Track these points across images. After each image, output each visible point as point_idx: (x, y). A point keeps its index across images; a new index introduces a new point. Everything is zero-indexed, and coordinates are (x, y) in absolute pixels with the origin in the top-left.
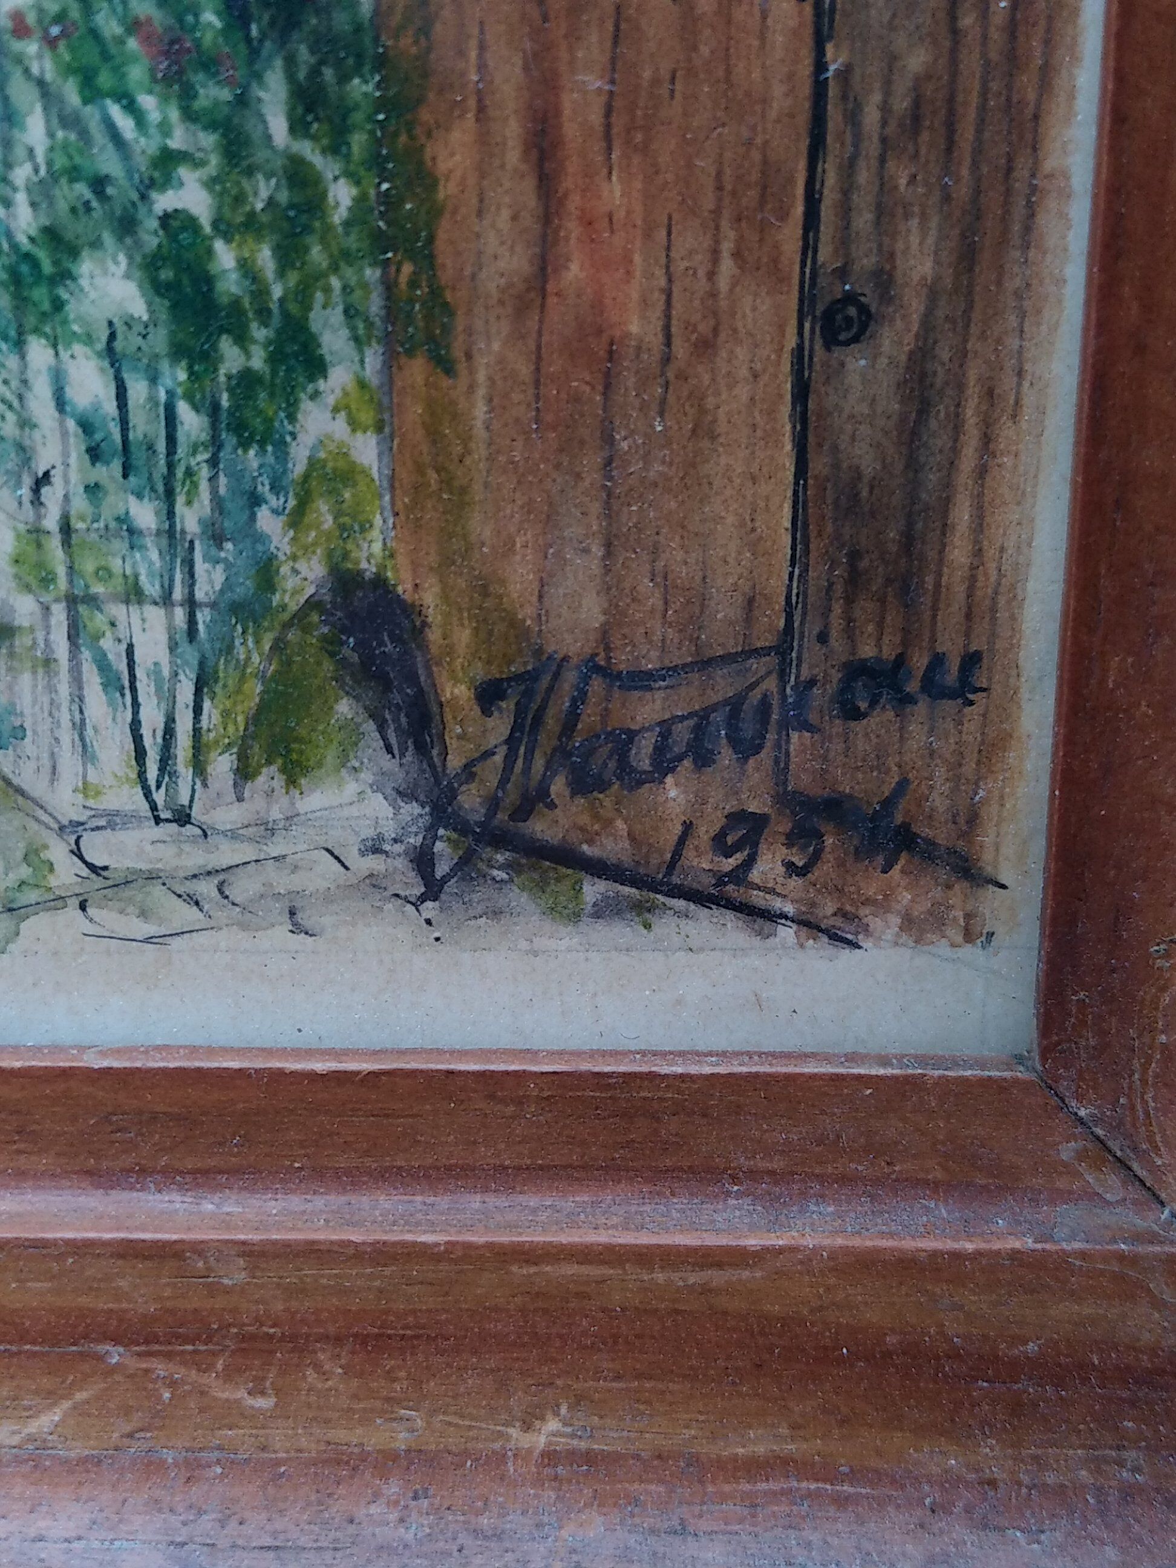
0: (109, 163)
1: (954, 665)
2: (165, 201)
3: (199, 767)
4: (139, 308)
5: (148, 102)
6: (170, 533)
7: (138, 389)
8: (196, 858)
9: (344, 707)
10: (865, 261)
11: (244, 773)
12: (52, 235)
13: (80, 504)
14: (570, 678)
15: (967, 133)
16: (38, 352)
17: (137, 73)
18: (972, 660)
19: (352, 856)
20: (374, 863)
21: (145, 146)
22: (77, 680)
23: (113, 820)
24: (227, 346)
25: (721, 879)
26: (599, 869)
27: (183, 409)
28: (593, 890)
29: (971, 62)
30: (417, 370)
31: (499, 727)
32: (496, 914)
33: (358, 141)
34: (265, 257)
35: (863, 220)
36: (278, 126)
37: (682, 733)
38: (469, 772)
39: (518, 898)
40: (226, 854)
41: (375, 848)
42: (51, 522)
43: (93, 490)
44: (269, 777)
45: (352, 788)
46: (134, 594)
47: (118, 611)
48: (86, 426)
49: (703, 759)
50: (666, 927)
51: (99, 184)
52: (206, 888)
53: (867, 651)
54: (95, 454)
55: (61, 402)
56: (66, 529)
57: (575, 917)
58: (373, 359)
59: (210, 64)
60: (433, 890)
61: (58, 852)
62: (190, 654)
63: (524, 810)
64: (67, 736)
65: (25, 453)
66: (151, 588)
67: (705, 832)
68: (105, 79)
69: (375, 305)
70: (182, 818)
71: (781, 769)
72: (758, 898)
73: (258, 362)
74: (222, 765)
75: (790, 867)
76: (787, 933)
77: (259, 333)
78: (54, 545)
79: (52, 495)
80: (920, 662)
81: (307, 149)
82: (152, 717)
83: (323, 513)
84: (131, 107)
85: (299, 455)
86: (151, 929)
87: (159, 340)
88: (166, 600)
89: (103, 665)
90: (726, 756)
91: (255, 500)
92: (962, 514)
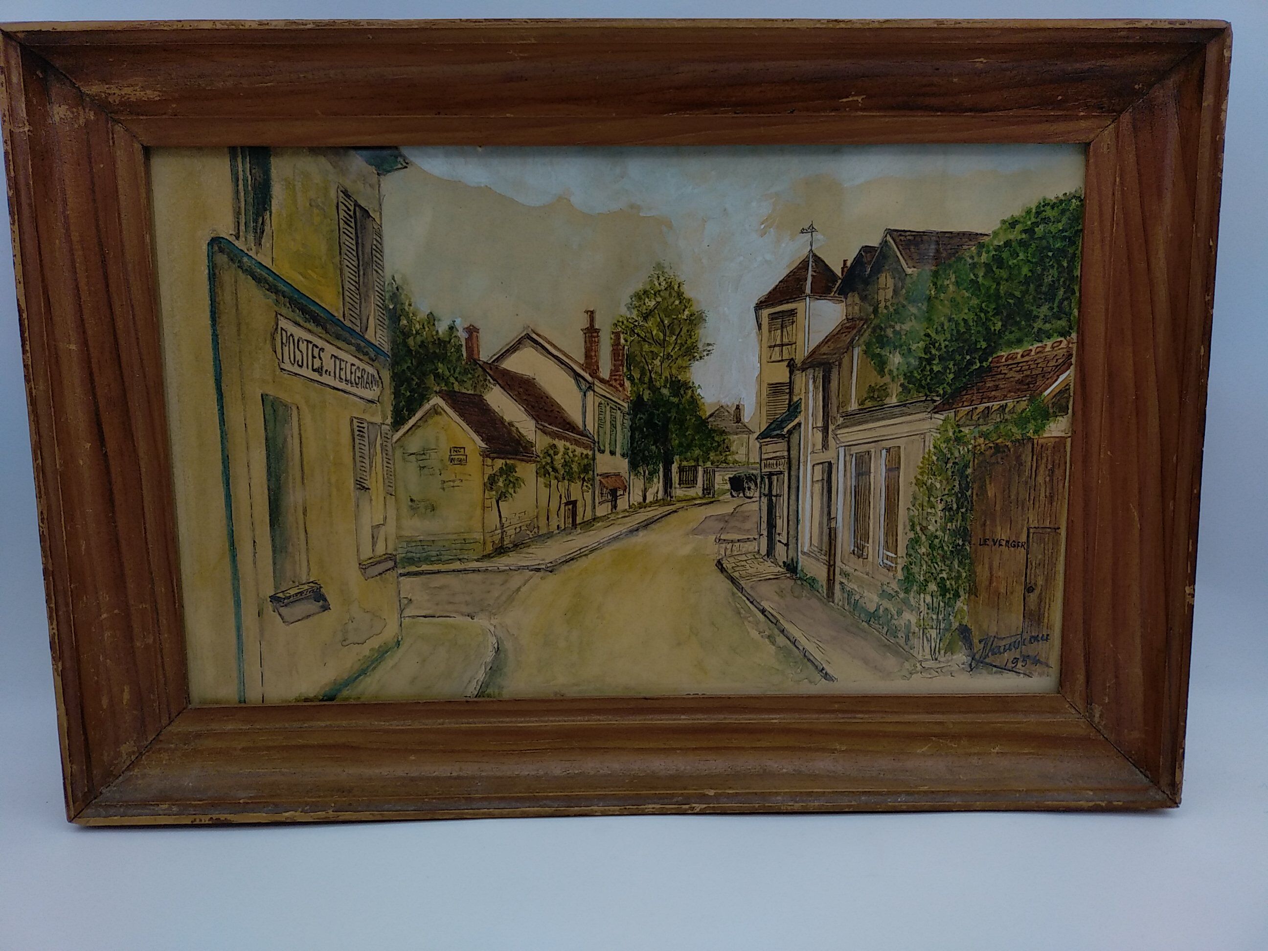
0: (934, 571)
1: (1045, 636)
2: (941, 576)
3: (939, 652)
4: (936, 589)
5: (939, 563)
6: (938, 619)
7: (935, 600)
8: (938, 666)
9: (960, 643)
10: (1033, 582)
11: (945, 653)
12: (925, 580)
13: (926, 615)
14: (992, 639)
15: (1046, 566)
16: (922, 595)
17: (938, 560)
18: (1048, 635)
19: (960, 665)
20: (963, 666)
21: (938, 569)
22: (923, 640)
23: (926, 660)
24: (947, 594)
25: (1013, 668)
26: (995, 666)
27: (941, 603)
28: (995, 669)
29: (1047, 557)
30: (973, 597)
31: (982, 645)
32: (980, 673)
33: (967, 568)
34: (953, 583)
35: (1033, 577)
36: (956, 566)
37: (1007, 647)
38: (977, 652)
39: (984, 671)
40: (942, 665)
41: (963, 664)
42: (922, 618)
43: (927, 613)
44: (949, 653)
45: (961, 655)
46: (932, 628)
47: (930, 630)
48: (927, 605)
49: (1010, 650)
50: (1004, 675)
51: (932, 574)
52: (939, 670)
53: (1033, 634)
54: (928, 609)
55: (924, 602)
56: (923, 619)
57: (992, 674)
58: (967, 595)
59: (948, 559)
60: (972, 670)
61: (918, 665)
62: (939, 636)
63: (985, 658)
64: (921, 648)
65: (919, 609)
66: (935, 627)
67: (1010, 661)
68: (934, 561)
69: (968, 589)
70: (936, 659)
71: (1021, 652)
72: (1017, 671)
73: (952, 596)
74: (942, 652)
75: (1022, 666)
76: (1022, 675)
77: (952, 592)
78: (922, 621)
79: (922, 614)
80: (1040, 636)
81: (960, 569)
82: (933, 645)
83: (959, 617)
84: (937, 563)
85: (956, 609)
86: (930, 676)
87: (938, 593)
88: (936, 629)
89: (927, 637)
90: (1014, 649)
91: (950, 614)
92: (1046, 615)
